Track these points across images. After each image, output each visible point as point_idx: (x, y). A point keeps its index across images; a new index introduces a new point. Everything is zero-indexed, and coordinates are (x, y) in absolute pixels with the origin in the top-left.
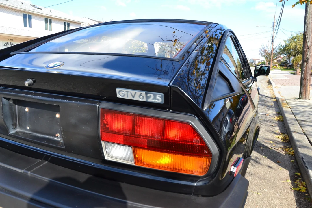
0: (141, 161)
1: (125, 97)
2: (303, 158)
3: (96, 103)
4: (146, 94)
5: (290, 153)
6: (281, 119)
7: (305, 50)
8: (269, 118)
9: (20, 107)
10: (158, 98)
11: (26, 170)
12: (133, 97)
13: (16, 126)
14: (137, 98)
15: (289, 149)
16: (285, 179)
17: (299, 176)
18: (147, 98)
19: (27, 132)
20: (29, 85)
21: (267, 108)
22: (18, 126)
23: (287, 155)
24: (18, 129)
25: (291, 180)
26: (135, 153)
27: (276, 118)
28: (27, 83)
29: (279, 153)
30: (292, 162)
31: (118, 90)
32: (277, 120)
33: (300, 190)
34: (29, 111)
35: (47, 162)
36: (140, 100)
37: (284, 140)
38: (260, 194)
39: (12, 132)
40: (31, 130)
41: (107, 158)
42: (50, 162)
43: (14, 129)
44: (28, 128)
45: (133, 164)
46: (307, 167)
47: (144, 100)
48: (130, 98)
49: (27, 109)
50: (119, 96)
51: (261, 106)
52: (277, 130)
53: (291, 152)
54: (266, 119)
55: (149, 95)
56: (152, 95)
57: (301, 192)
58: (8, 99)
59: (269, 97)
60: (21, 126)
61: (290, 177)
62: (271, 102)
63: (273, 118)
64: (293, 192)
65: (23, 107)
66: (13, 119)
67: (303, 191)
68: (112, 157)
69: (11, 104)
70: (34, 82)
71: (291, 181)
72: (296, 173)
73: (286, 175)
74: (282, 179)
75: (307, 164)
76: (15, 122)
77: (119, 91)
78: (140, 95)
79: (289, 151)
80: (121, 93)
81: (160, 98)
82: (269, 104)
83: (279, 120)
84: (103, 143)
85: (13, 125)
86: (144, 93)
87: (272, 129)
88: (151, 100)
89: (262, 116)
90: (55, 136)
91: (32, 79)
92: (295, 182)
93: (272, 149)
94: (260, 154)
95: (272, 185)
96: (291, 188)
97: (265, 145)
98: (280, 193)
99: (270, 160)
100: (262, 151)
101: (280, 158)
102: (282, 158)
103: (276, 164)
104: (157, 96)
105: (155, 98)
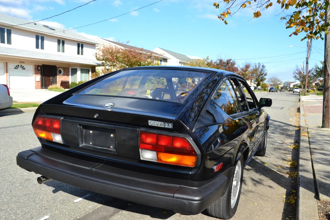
0: (161, 160)
1: (153, 125)
2: (299, 178)
3: (137, 128)
4: (164, 124)
5: (293, 176)
6: (296, 147)
7: (326, 77)
8: (285, 147)
9: (86, 130)
10: (170, 126)
11: (92, 168)
12: (157, 125)
13: (83, 142)
14: (159, 126)
15: (293, 172)
16: (281, 195)
17: (293, 193)
18: (165, 125)
19: (90, 146)
20: (97, 117)
21: (287, 136)
22: (84, 142)
23: (290, 178)
24: (84, 144)
26: (157, 155)
27: (291, 147)
28: (96, 116)
29: (283, 176)
30: (293, 183)
31: (149, 121)
32: (293, 148)
33: (290, 202)
34: (93, 132)
35: (102, 164)
36: (161, 126)
37: (292, 166)
38: (256, 204)
39: (81, 146)
40: (92, 144)
41: (141, 159)
42: (104, 164)
43: (82, 144)
44: (91, 143)
45: (156, 161)
46: (299, 185)
47: (163, 127)
48: (156, 125)
49: (91, 132)
50: (150, 124)
51: (280, 135)
52: (289, 157)
53: (295, 175)
54: (281, 147)
55: (165, 124)
56: (167, 124)
58: (80, 125)
59: (293, 126)
60: (86, 142)
61: (286, 194)
62: (293, 131)
63: (289, 147)
64: (284, 204)
65: (88, 130)
66: (82, 137)
67: (292, 203)
68: (145, 158)
69: (81, 128)
70: (99, 115)
71: (285, 197)
72: (292, 191)
73: (283, 192)
74: (279, 195)
75: (300, 183)
76: (83, 140)
77: (150, 122)
78: (161, 124)
79: (292, 174)
80: (151, 123)
82: (289, 133)
83: (294, 148)
84: (140, 150)
85: (81, 141)
86: (163, 123)
87: (284, 156)
88: (166, 127)
89: (279, 144)
90: (110, 148)
91: (98, 114)
92: (289, 197)
93: (278, 172)
94: (265, 176)
95: (269, 198)
96: (283, 201)
97: (272, 169)
98: (273, 204)
99: (273, 181)
100: (268, 174)
101: (283, 179)
102: (284, 180)
103: (278, 184)
104: (170, 125)
105: (168, 126)
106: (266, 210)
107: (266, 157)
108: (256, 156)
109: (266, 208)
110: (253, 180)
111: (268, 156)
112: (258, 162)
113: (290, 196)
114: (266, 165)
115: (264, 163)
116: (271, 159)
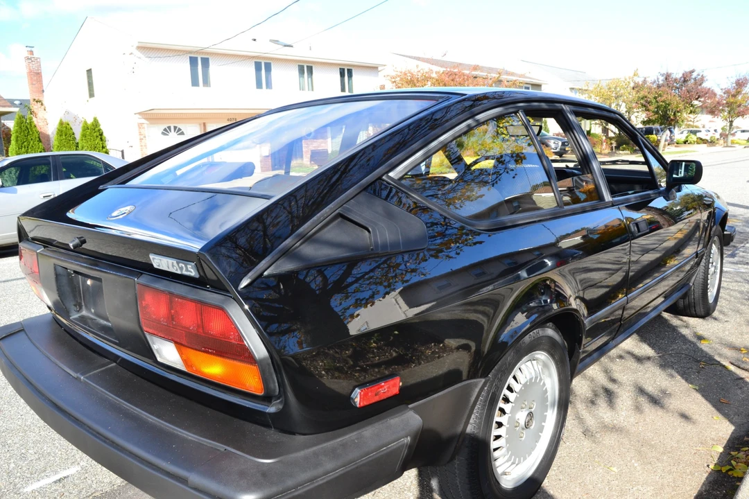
0: (191, 366)
1: (161, 268)
3: (134, 275)
4: (178, 263)
10: (191, 271)
12: (168, 268)
13: (81, 308)
14: (172, 269)
16: (711, 442)
19: (91, 316)
24: (84, 313)
25: (725, 448)
26: (180, 353)
28: (71, 244)
29: (742, 379)
31: (152, 256)
33: (730, 473)
34: (92, 285)
35: (114, 364)
36: (175, 271)
38: (615, 469)
39: (75, 316)
40: (95, 313)
41: (158, 358)
42: (119, 364)
43: (78, 311)
44: (93, 311)
45: (183, 368)
47: (179, 272)
48: (165, 268)
49: (89, 282)
50: (154, 265)
55: (180, 265)
56: (183, 265)
57: (729, 476)
60: (86, 307)
64: (706, 475)
65: (84, 279)
66: (75, 297)
67: (735, 475)
68: (164, 359)
69: (70, 274)
70: (83, 242)
71: (722, 450)
73: (721, 434)
74: (703, 443)
76: (79, 301)
77: (154, 259)
78: (173, 265)
80: (156, 261)
81: (192, 270)
85: (75, 305)
86: (175, 262)
88: (185, 273)
92: (733, 453)
93: (732, 368)
94: (686, 380)
95: (664, 453)
96: (708, 466)
97: (717, 358)
98: (670, 472)
99: (703, 396)
100: (699, 372)
101: (739, 392)
102: (743, 393)
103: (714, 406)
104: (189, 266)
105: (187, 270)
106: (636, 494)
107: (715, 319)
108: (685, 318)
109: (640, 487)
110: (641, 391)
111: (721, 316)
112: (683, 336)
113: (738, 450)
114: (704, 346)
115: (700, 338)
116: (728, 326)
